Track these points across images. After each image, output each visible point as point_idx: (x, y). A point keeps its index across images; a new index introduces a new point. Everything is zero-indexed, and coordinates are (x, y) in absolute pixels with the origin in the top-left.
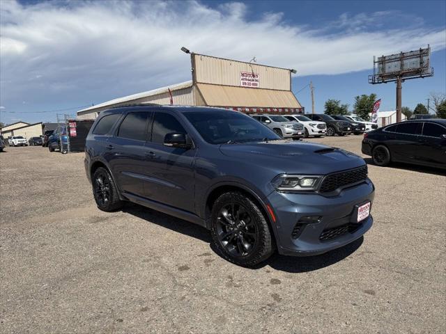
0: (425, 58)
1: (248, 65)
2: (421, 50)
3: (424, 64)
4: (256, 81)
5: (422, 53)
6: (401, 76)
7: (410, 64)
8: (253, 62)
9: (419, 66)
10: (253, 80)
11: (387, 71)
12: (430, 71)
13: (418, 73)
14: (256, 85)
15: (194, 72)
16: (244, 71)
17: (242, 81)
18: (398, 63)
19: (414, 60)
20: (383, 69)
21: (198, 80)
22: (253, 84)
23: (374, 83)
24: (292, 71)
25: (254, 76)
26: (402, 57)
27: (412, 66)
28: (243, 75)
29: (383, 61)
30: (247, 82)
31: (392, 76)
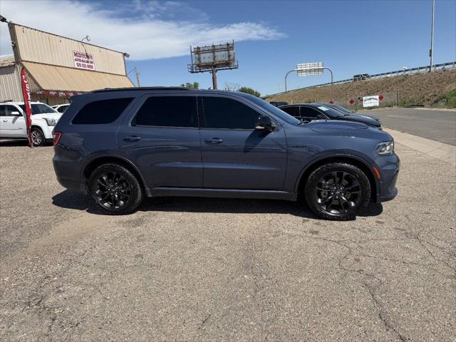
0: (231, 52)
1: (80, 43)
2: (228, 45)
3: (231, 58)
4: (92, 62)
5: (229, 47)
6: (215, 67)
7: (221, 56)
8: (85, 41)
9: (227, 59)
10: (88, 62)
11: (202, 61)
12: (236, 64)
13: (227, 64)
14: (92, 67)
15: (15, 47)
16: (77, 50)
17: (76, 62)
18: (210, 55)
19: (223, 52)
20: (199, 59)
21: (24, 56)
22: (88, 66)
23: (192, 72)
24: (125, 54)
25: (88, 57)
26: (214, 49)
27: (223, 59)
28: (75, 55)
29: (198, 51)
30: (81, 63)
31: (207, 66)
